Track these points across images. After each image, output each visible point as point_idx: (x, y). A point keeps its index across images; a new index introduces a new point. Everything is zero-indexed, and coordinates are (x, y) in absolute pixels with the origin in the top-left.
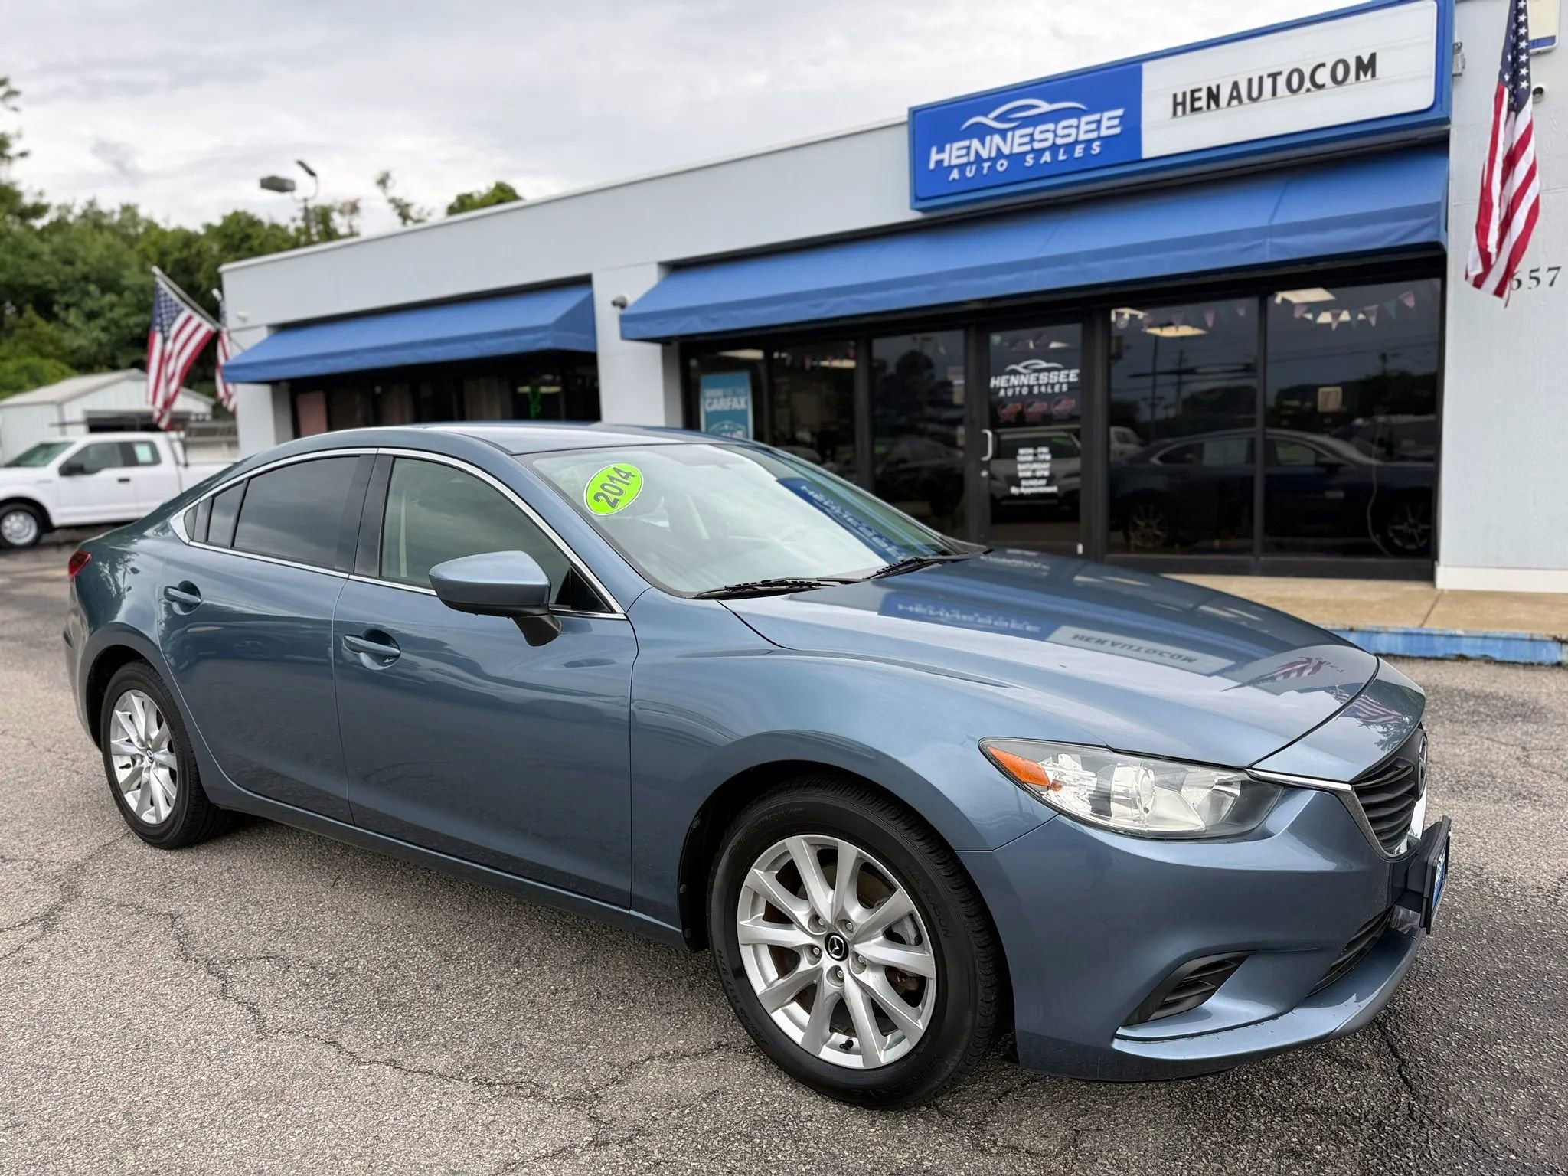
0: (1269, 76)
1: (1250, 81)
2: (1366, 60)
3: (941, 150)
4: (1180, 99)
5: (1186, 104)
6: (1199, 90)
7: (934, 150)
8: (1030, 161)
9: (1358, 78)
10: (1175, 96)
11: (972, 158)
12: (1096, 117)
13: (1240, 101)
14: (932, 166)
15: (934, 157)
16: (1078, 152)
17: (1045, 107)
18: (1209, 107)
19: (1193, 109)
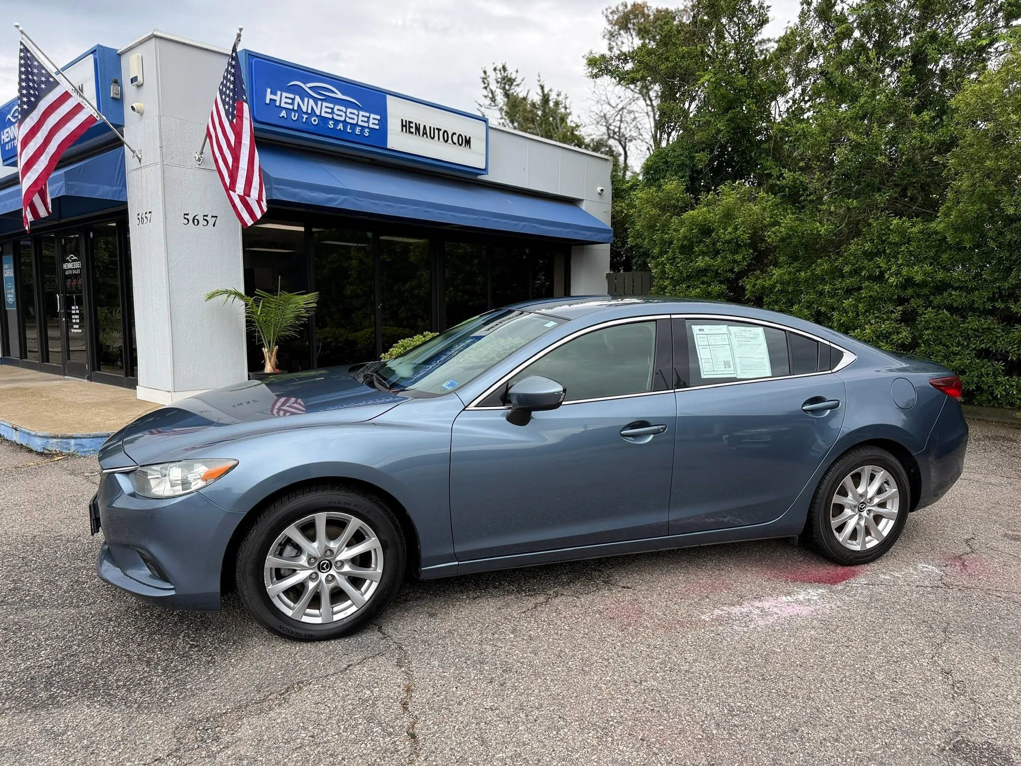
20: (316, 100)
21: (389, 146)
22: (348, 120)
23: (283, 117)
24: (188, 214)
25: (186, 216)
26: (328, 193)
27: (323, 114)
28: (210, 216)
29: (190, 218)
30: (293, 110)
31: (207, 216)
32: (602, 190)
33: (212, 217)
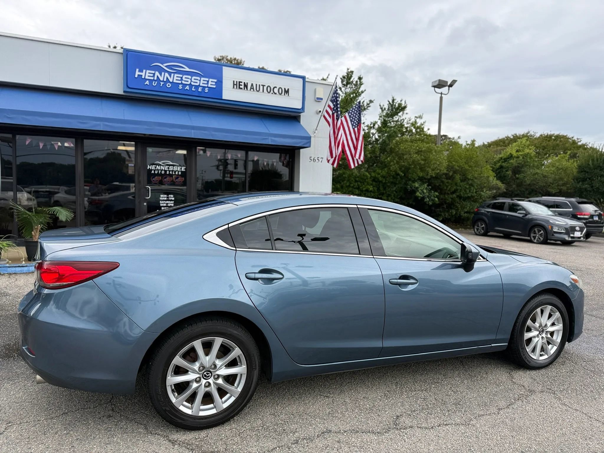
0: (262, 85)
1: (256, 85)
2: (287, 90)
3: (141, 71)
4: (235, 83)
5: (237, 85)
6: (242, 82)
7: (137, 70)
8: (180, 87)
9: (285, 94)
10: (234, 81)
11: (155, 79)
12: (207, 79)
13: (254, 90)
14: (136, 76)
15: (137, 73)
16: (200, 89)
17: (187, 69)
18: (244, 89)
19: (240, 88)
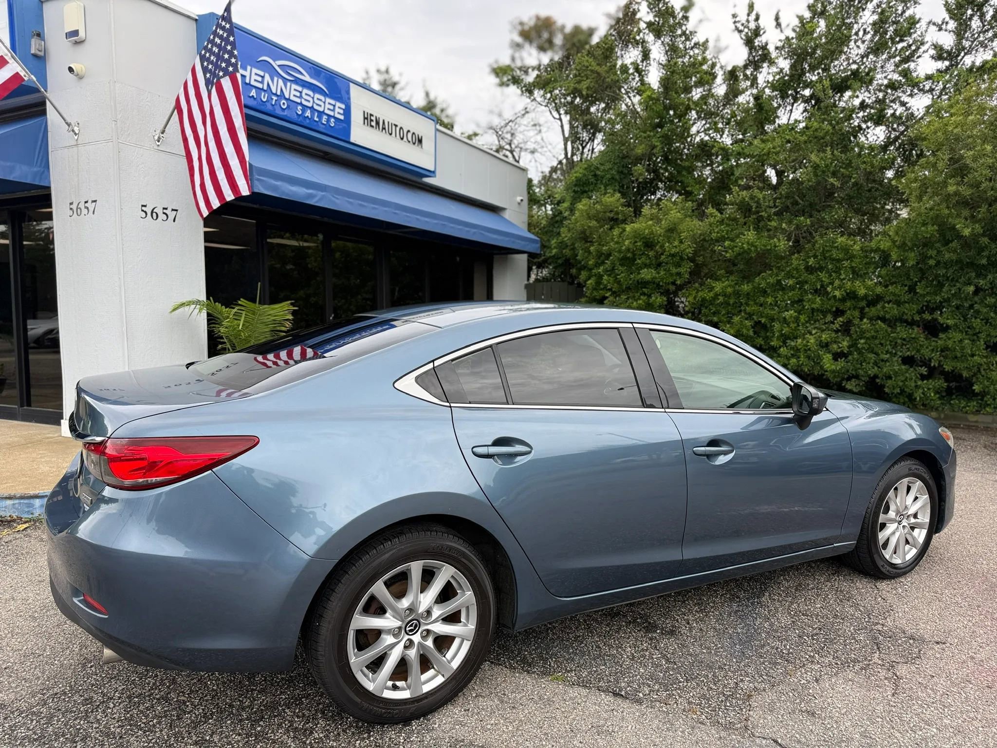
20: (285, 80)
21: (352, 140)
22: (316, 107)
23: (253, 96)
24: (145, 206)
25: (143, 208)
26: (307, 188)
27: (292, 98)
28: (170, 209)
29: (148, 210)
30: (262, 89)
31: (166, 209)
32: (522, 200)
33: (173, 210)
